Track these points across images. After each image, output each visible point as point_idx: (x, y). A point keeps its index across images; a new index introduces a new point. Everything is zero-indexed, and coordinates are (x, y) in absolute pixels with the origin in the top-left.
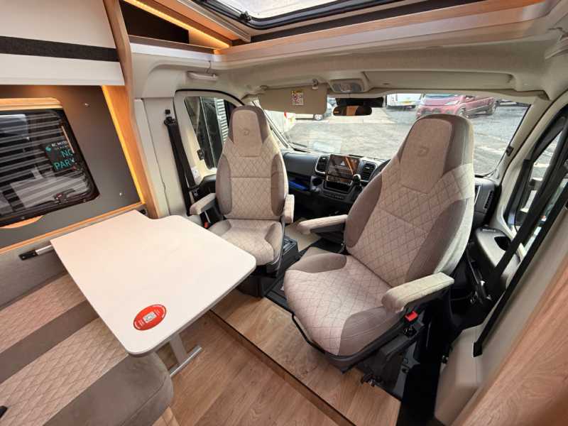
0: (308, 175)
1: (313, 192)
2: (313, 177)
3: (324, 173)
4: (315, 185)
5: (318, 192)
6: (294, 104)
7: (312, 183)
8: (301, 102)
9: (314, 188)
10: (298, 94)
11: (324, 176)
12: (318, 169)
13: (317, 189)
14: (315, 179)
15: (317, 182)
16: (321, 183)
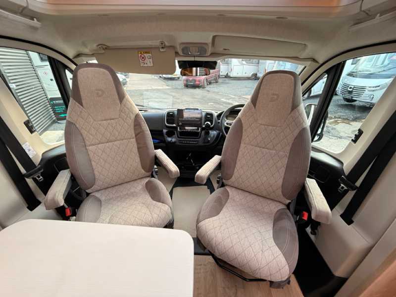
0: (160, 129)
1: (170, 143)
2: (165, 131)
3: (174, 125)
4: (169, 137)
5: (175, 142)
6: (142, 65)
7: (165, 135)
8: (149, 63)
9: (169, 139)
10: (146, 55)
11: (175, 128)
12: (168, 123)
13: (174, 140)
14: (166, 132)
15: (170, 134)
16: (174, 134)
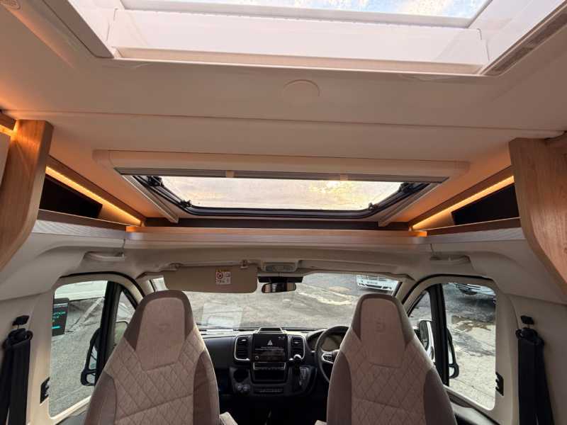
0: (225, 367)
1: (238, 393)
2: (232, 370)
3: (248, 359)
4: (239, 381)
5: (246, 393)
6: (218, 283)
7: (233, 380)
8: (226, 280)
9: (239, 386)
10: (225, 273)
11: (249, 364)
12: (238, 356)
13: (246, 388)
14: (235, 373)
15: (240, 376)
16: (247, 376)
